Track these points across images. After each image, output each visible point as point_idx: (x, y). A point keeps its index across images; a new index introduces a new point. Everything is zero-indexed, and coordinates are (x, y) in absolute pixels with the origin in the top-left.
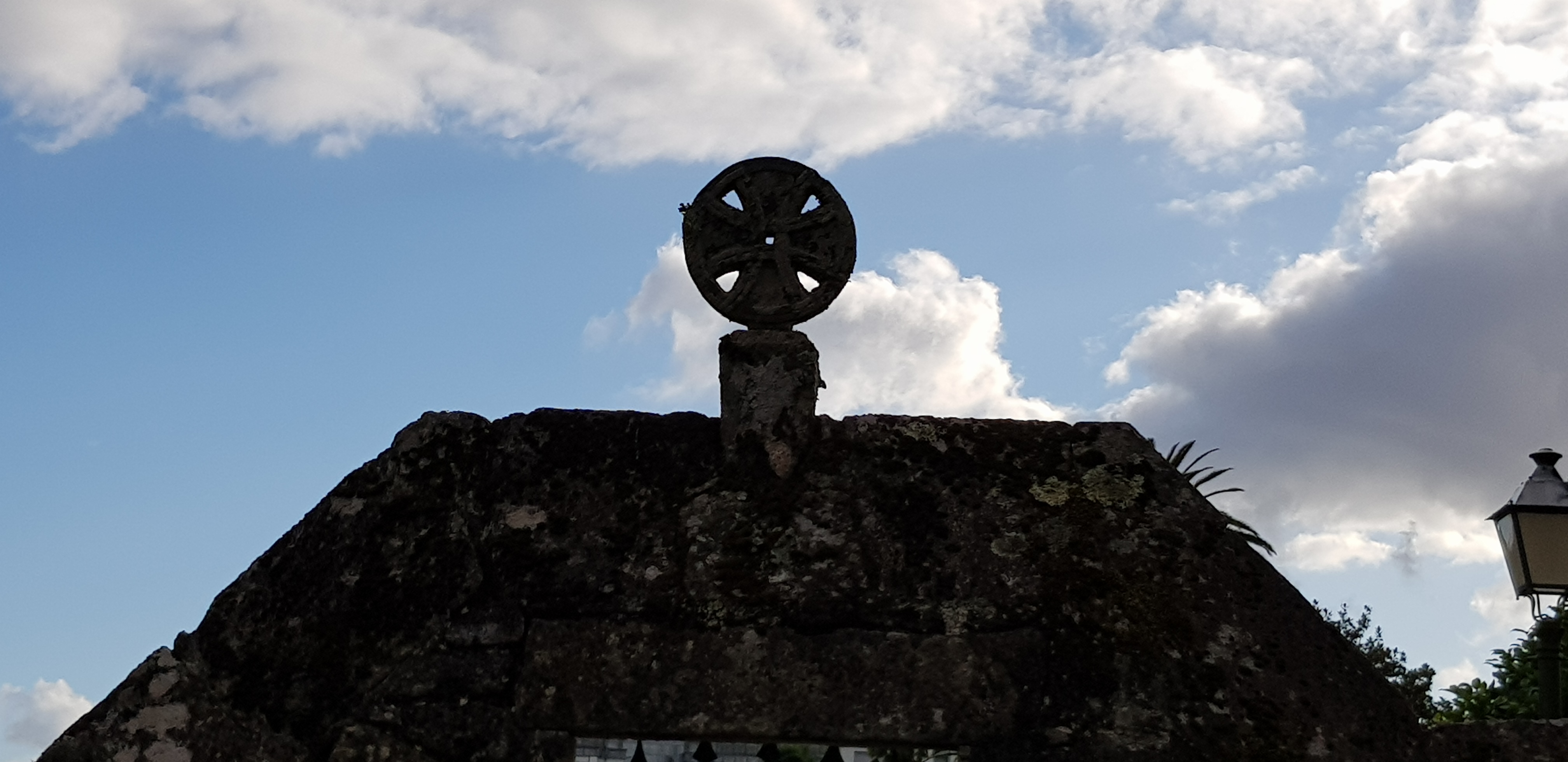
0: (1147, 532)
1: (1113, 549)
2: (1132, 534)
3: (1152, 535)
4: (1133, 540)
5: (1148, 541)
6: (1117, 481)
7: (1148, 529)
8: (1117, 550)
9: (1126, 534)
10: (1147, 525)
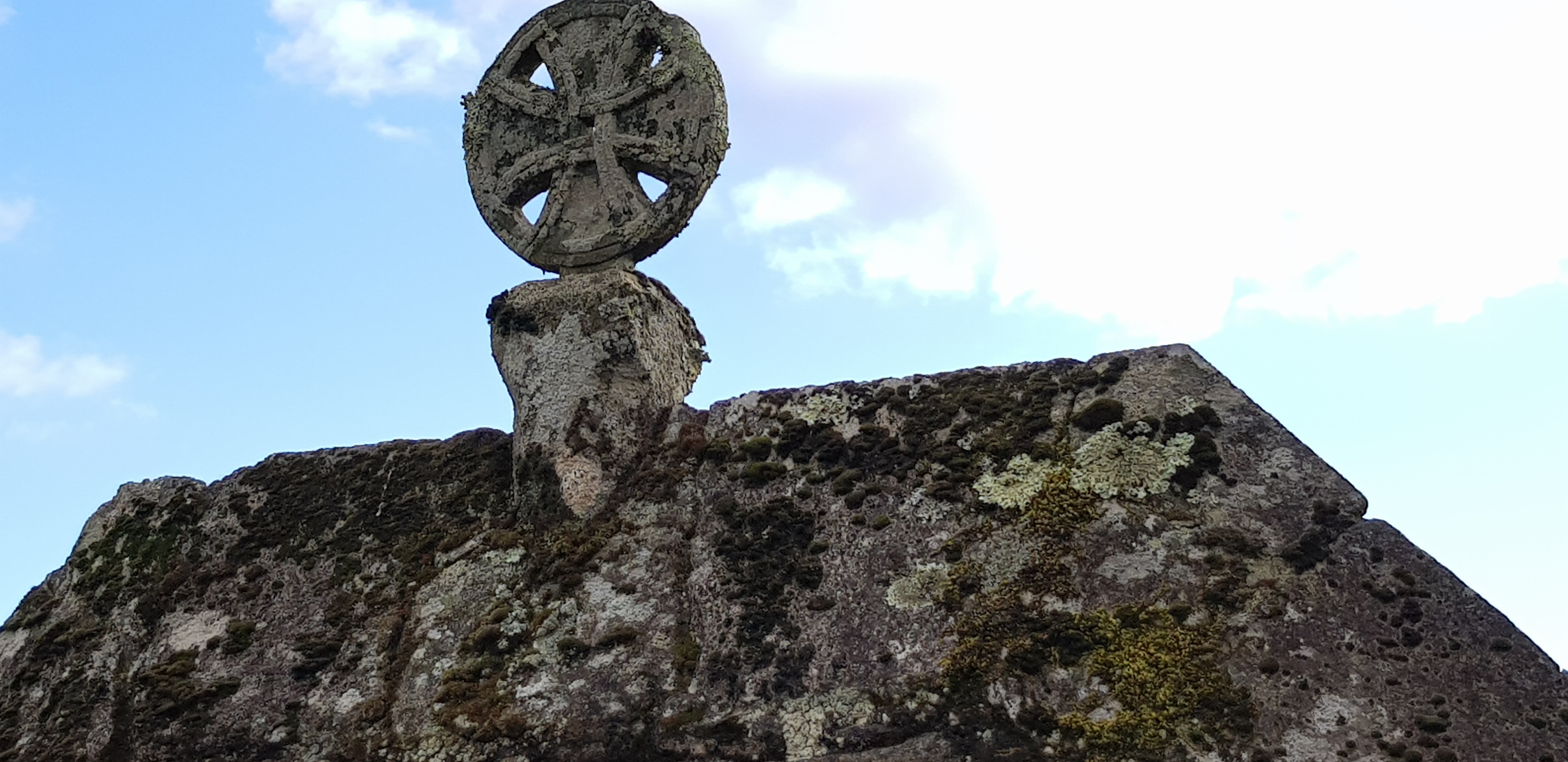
0: (1188, 536)
1: (1109, 575)
2: (1154, 543)
3: (1196, 542)
4: (1155, 553)
5: (1187, 551)
6: (1138, 449)
7: (1189, 531)
8: (1118, 574)
9: (1142, 543)
10: (1189, 524)
